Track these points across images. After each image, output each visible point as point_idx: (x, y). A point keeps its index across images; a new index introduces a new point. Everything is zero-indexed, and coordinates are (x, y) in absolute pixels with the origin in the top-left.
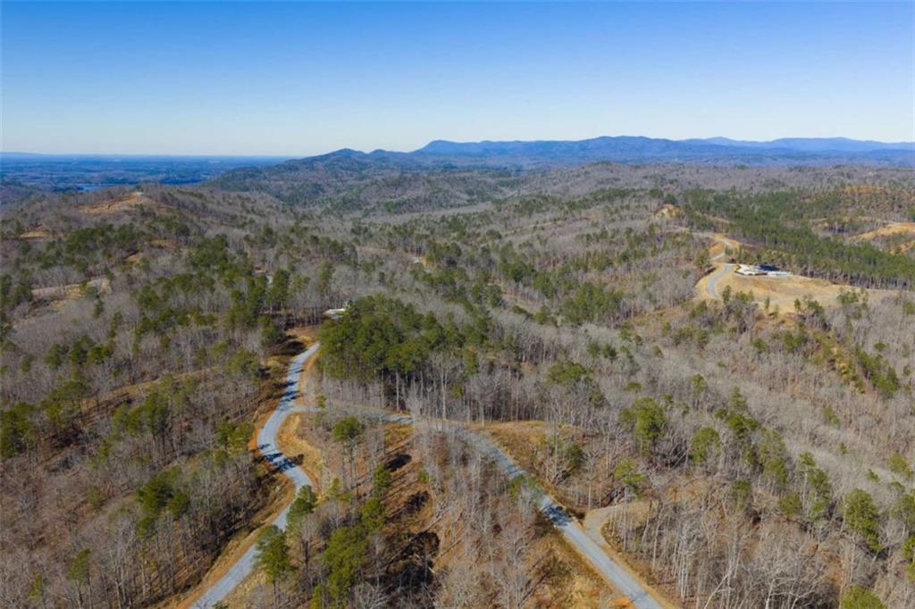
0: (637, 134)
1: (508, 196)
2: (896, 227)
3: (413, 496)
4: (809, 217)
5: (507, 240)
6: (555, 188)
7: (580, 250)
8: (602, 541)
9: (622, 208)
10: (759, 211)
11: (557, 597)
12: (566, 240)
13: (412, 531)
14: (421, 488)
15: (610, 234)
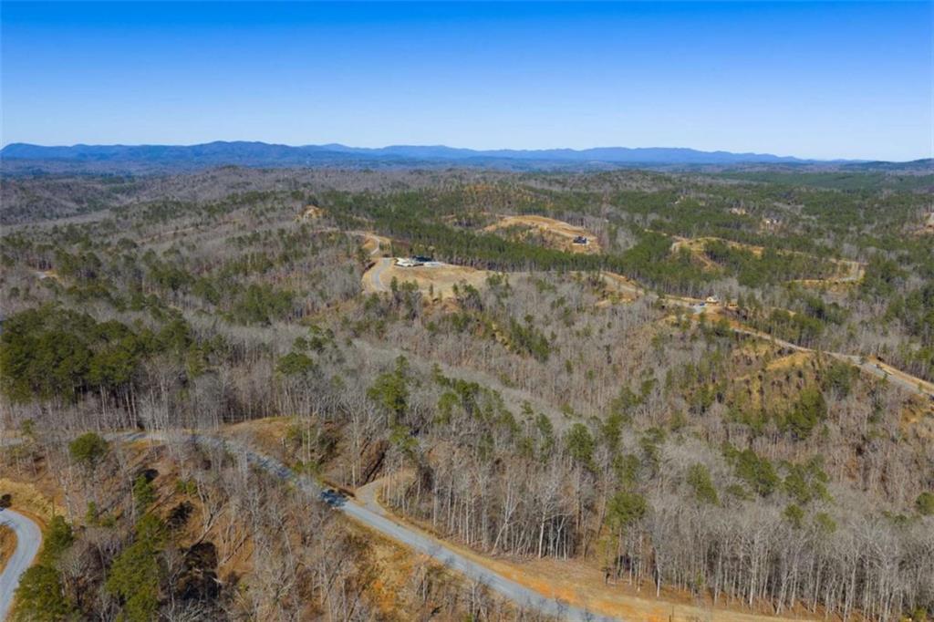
0: (253, 140)
1: (125, 203)
2: (511, 221)
3: (174, 509)
4: (440, 214)
5: (146, 248)
6: (181, 193)
7: (232, 253)
8: (384, 512)
9: (267, 210)
10: (396, 210)
11: (363, 570)
12: (216, 243)
13: (184, 545)
14: (181, 499)
15: (263, 236)
